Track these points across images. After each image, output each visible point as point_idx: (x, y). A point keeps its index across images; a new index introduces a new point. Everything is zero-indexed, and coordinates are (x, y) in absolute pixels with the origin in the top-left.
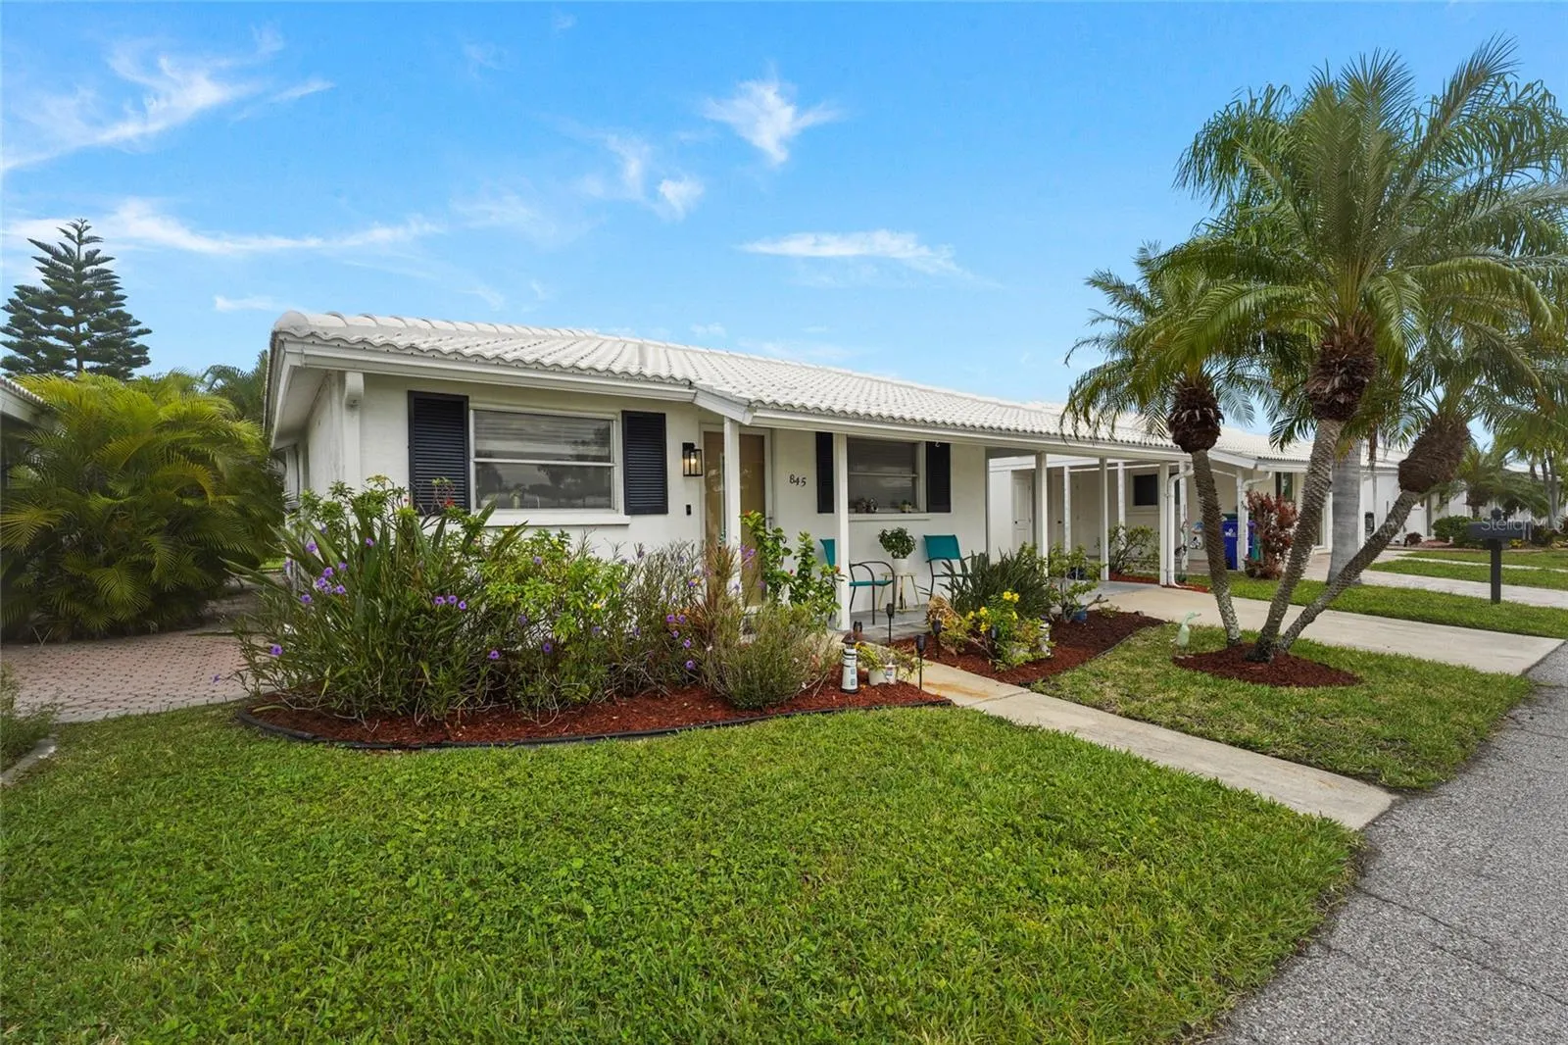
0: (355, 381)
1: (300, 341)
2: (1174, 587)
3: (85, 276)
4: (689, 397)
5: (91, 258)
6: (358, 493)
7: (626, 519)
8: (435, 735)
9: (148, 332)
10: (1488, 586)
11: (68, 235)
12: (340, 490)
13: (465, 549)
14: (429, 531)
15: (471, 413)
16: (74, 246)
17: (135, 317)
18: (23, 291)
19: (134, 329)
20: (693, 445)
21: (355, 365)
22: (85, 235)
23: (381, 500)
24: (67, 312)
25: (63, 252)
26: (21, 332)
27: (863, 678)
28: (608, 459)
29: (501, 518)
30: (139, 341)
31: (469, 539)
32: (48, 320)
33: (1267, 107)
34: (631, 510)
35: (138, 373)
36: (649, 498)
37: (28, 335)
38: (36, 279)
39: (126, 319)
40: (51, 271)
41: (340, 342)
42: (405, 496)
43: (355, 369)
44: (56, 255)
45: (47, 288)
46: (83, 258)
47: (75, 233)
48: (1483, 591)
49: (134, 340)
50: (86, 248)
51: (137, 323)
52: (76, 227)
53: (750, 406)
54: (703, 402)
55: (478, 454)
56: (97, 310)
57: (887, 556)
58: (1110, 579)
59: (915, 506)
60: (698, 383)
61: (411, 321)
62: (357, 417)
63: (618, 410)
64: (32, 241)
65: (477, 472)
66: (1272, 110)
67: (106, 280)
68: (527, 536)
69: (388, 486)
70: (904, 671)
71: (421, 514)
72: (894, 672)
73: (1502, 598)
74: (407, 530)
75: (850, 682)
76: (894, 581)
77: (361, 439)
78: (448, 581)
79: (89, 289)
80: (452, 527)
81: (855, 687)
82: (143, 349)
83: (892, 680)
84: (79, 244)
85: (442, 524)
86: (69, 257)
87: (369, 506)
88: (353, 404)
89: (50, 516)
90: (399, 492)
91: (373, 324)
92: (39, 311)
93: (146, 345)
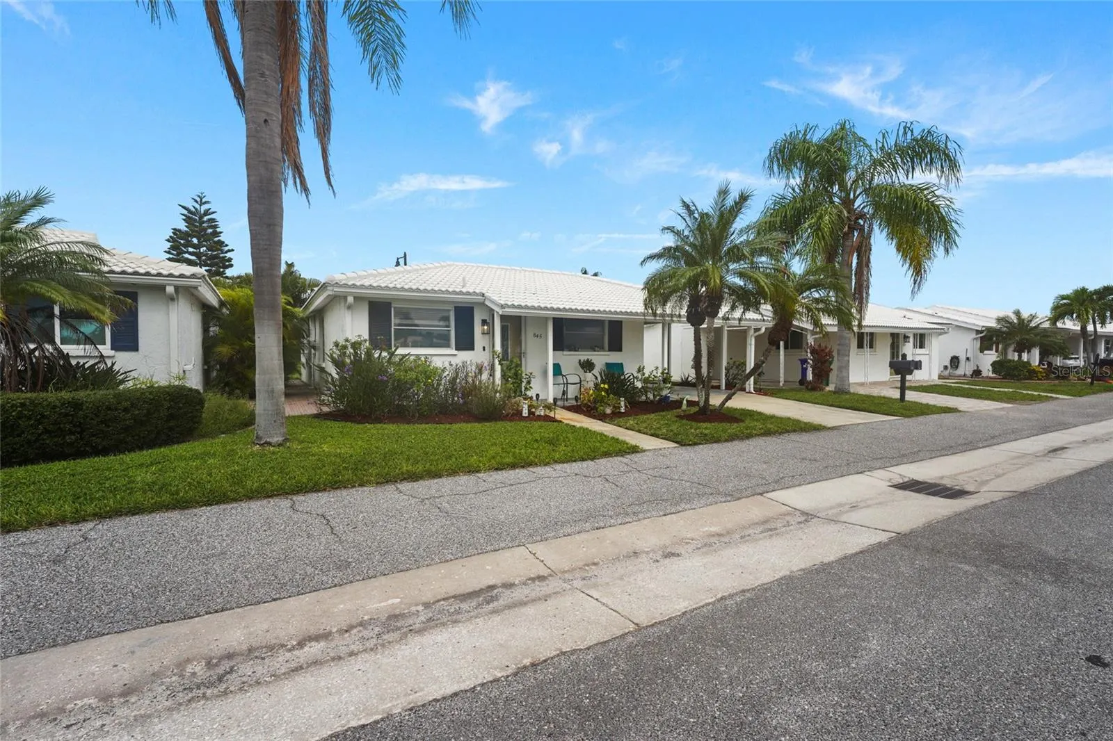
0: (350, 299)
1: (333, 286)
2: (752, 393)
3: (204, 222)
4: (482, 301)
5: (207, 213)
6: (353, 341)
7: (456, 352)
8: (379, 420)
9: (233, 250)
10: (898, 391)
11: (196, 201)
12: (347, 340)
13: (389, 361)
14: (376, 355)
15: (393, 309)
16: (197, 206)
17: (226, 243)
18: (176, 231)
19: (226, 249)
20: (486, 320)
21: (351, 294)
22: (204, 200)
23: (360, 344)
24: (195, 241)
25: (193, 210)
26: (175, 252)
27: (530, 413)
28: (448, 326)
29: (401, 351)
30: (229, 255)
31: (390, 358)
32: (186, 246)
33: (805, 134)
34: (457, 349)
35: (229, 272)
36: (466, 343)
37: (178, 255)
38: (182, 226)
39: (221, 243)
40: (188, 220)
41: (345, 286)
42: (368, 342)
43: (350, 295)
44: (190, 211)
45: (187, 229)
46: (202, 212)
47: (198, 200)
48: (896, 394)
49: (226, 255)
50: (204, 208)
51: (227, 245)
52: (199, 196)
53: (502, 307)
54: (487, 303)
55: (395, 326)
56: (209, 240)
57: (581, 372)
58: (726, 389)
59: (602, 348)
60: (486, 294)
61: (370, 272)
62: (350, 312)
63: (453, 306)
64: (180, 205)
65: (395, 332)
66: (808, 137)
67: (213, 223)
68: (412, 358)
69: (362, 339)
70: (548, 411)
71: (374, 349)
72: (543, 411)
73: (906, 399)
74: (369, 354)
75: (525, 413)
76: (580, 383)
77: (352, 320)
78: (383, 371)
79: (205, 229)
80: (384, 354)
81: (527, 415)
82: (230, 260)
83: (542, 414)
84: (201, 205)
85: (380, 354)
86: (196, 212)
87: (356, 345)
88: (349, 307)
89: (233, 348)
90: (365, 341)
91: (356, 275)
92: (182, 242)
93: (232, 257)
